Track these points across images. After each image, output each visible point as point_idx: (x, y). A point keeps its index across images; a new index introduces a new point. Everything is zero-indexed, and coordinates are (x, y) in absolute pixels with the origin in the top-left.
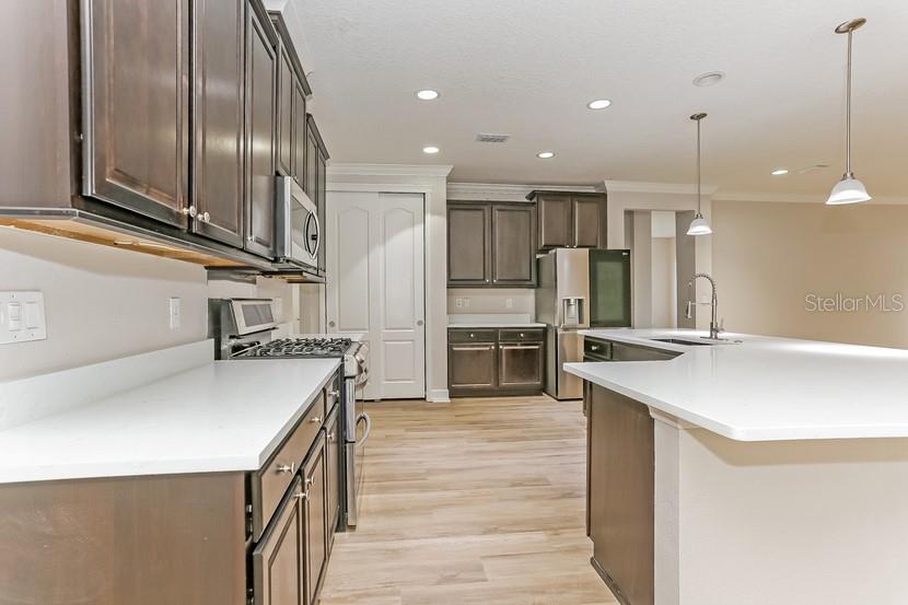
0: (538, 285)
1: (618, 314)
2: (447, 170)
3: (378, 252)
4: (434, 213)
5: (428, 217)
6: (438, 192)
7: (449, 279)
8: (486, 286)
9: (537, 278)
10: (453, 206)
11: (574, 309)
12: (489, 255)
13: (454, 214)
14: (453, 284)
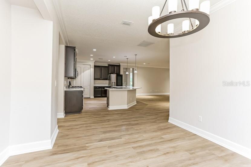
0: (109, 80)
1: (120, 84)
2: (94, 61)
3: (82, 74)
4: (92, 68)
5: (91, 68)
6: (92, 64)
7: (94, 78)
8: (100, 80)
9: (109, 79)
10: (95, 66)
11: (114, 83)
12: (101, 74)
13: (95, 68)
14: (95, 79)
